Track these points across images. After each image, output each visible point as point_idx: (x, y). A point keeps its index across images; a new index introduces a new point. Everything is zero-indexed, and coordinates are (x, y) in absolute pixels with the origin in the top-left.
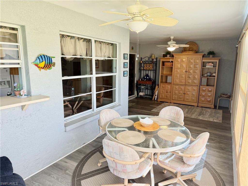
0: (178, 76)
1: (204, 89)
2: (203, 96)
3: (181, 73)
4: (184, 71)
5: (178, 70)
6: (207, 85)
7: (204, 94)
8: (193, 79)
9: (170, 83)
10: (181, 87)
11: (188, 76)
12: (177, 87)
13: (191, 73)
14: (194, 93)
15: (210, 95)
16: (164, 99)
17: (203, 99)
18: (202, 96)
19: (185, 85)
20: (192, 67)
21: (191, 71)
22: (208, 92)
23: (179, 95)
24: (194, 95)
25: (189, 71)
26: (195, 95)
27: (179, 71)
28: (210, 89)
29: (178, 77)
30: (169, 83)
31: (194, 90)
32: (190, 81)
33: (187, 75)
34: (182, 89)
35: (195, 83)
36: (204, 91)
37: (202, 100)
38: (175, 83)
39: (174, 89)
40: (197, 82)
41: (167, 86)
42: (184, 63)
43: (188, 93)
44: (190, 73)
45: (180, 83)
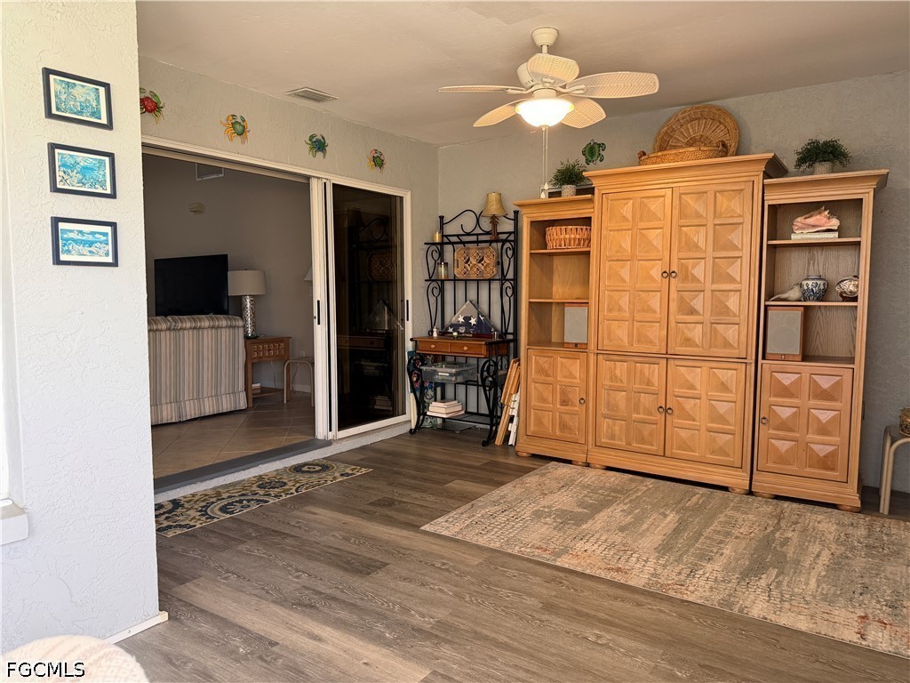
0: (625, 301)
1: (787, 380)
2: (784, 426)
3: (638, 286)
4: (656, 272)
5: (622, 267)
6: (806, 357)
7: (785, 413)
8: (713, 319)
9: (579, 347)
10: (642, 373)
11: (682, 300)
12: (621, 369)
13: (699, 281)
14: (722, 408)
15: (825, 416)
16: (553, 444)
17: (783, 446)
18: (777, 428)
19: (668, 356)
20: (702, 244)
21: (699, 271)
22: (812, 402)
23: (635, 416)
24: (722, 419)
25: (687, 270)
26: (732, 420)
27: (625, 273)
28: (825, 383)
29: (620, 309)
30: (576, 345)
31: (724, 387)
32: (697, 333)
33: (674, 295)
34: (649, 383)
35: (727, 344)
36: (785, 392)
37: (776, 449)
38: (607, 344)
39: (605, 381)
40: (739, 335)
41: (562, 364)
42: (655, 224)
43: (689, 405)
44: (695, 279)
45: (637, 347)
